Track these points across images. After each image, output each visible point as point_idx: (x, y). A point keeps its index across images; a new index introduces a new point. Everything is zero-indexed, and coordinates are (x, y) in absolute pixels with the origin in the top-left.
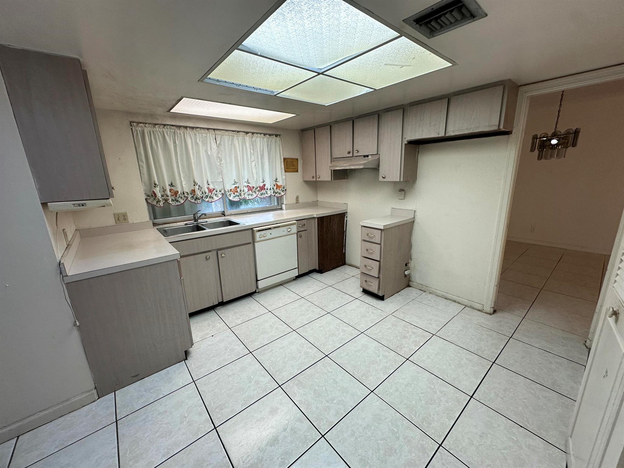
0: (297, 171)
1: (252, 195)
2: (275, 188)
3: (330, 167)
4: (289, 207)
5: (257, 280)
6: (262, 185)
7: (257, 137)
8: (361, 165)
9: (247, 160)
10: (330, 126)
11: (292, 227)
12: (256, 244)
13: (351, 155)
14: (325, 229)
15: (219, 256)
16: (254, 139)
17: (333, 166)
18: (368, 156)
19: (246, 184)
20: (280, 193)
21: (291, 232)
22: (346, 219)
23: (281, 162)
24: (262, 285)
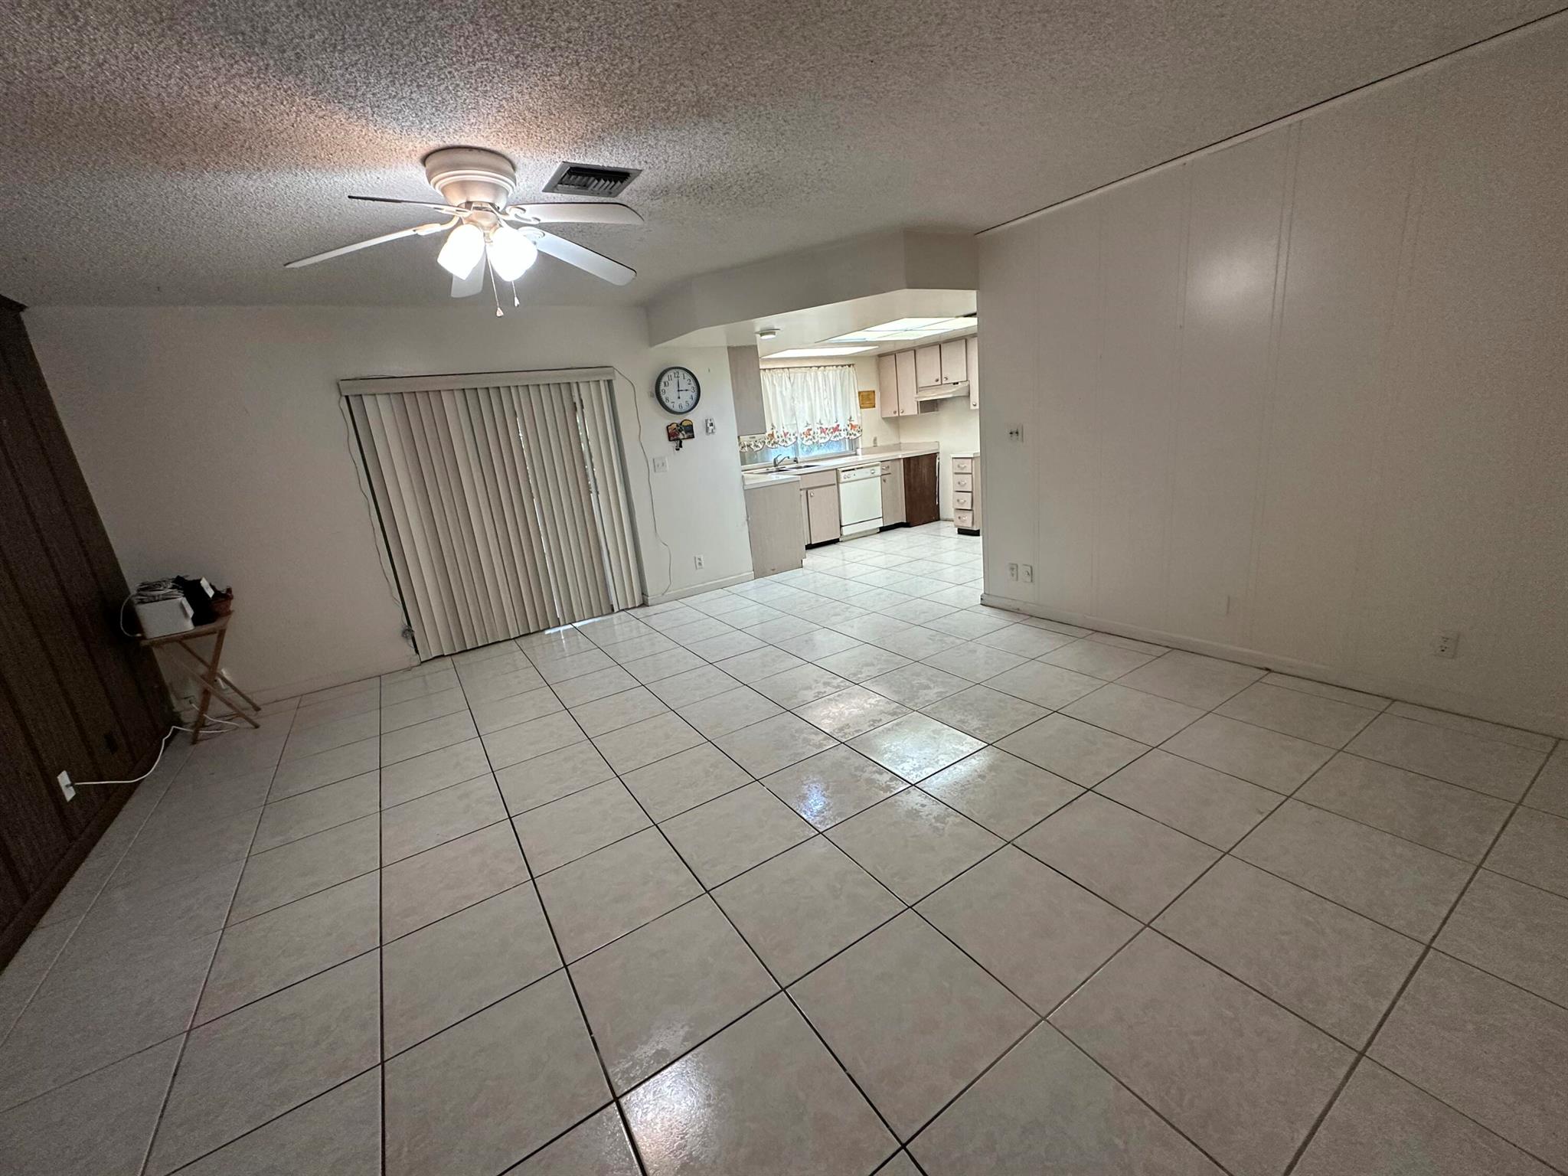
0: (874, 407)
1: (825, 438)
2: (849, 428)
3: (916, 398)
4: (866, 451)
5: (841, 526)
6: (835, 425)
7: (829, 370)
8: (949, 393)
9: (820, 397)
10: (915, 351)
11: (875, 468)
12: (841, 485)
13: (939, 383)
14: (912, 473)
15: (809, 495)
16: (826, 373)
17: (919, 397)
18: (957, 383)
19: (819, 426)
20: (855, 435)
21: (875, 474)
22: (937, 461)
23: (855, 397)
24: (846, 531)
